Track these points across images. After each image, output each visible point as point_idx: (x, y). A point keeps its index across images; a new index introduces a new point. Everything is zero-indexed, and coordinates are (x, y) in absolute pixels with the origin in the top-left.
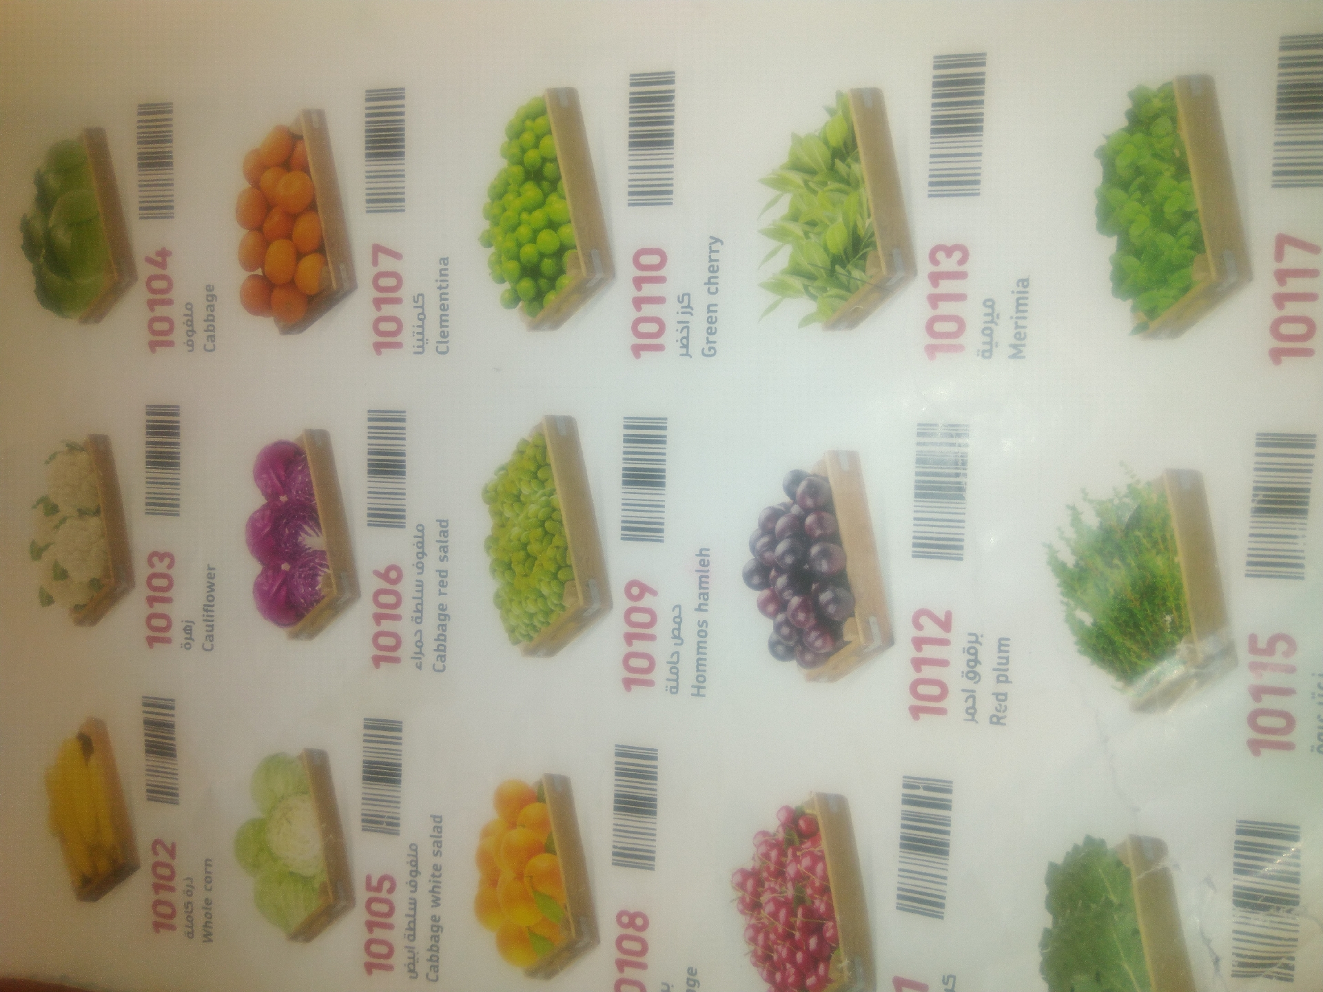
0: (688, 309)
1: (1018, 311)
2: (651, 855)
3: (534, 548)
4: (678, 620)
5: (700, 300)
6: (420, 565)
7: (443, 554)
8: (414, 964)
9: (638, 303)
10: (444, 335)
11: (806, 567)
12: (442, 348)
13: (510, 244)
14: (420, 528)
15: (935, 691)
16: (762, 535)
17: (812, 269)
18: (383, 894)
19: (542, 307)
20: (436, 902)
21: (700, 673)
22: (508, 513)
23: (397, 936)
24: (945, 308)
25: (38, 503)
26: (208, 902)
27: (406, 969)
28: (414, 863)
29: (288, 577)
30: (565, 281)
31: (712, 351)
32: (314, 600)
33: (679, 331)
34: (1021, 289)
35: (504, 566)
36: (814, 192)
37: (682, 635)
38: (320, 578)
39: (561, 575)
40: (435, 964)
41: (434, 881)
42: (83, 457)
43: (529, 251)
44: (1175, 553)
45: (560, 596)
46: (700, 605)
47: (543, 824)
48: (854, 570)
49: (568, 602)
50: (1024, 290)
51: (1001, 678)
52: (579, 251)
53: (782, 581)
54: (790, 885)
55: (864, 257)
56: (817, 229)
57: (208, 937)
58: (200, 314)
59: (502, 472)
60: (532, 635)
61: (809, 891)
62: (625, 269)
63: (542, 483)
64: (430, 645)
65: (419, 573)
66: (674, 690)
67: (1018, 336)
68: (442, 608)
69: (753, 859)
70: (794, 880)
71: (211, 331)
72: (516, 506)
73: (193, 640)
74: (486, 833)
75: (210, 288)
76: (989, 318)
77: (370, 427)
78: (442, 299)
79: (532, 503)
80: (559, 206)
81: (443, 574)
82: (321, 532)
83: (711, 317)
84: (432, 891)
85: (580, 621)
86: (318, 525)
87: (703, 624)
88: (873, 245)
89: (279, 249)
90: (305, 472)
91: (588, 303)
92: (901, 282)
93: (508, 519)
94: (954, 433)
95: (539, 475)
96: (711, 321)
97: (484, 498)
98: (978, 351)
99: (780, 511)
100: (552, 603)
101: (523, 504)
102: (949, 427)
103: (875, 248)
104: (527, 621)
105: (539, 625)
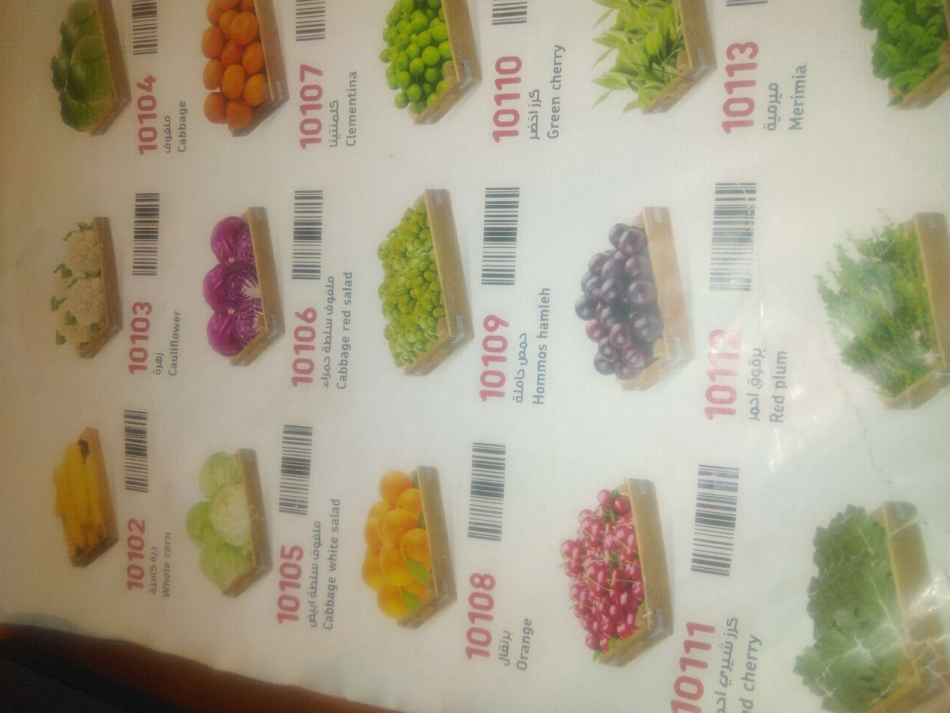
0: (537, 102)
1: (797, 92)
2: (499, 529)
3: (415, 292)
4: (524, 345)
5: (547, 95)
6: (330, 308)
7: (347, 299)
8: (314, 615)
9: (499, 99)
10: (352, 131)
11: (626, 300)
12: (351, 141)
13: (403, 59)
14: (331, 279)
15: (726, 395)
16: (591, 277)
17: (633, 67)
18: (293, 561)
19: (426, 106)
20: (333, 567)
21: (540, 386)
22: (397, 266)
23: (302, 594)
24: (739, 92)
25: (58, 269)
26: (167, 566)
27: (308, 619)
28: (317, 537)
29: (233, 319)
30: (444, 85)
31: (556, 134)
32: (251, 335)
33: (530, 119)
34: (799, 74)
35: (393, 307)
36: (637, 7)
37: (527, 357)
38: (256, 320)
39: (435, 313)
40: (331, 615)
41: (332, 551)
42: (90, 234)
43: (416, 64)
44: (923, 280)
45: (434, 329)
46: (541, 333)
47: (416, 505)
48: (664, 302)
49: (440, 334)
50: (802, 75)
51: (780, 384)
52: (454, 62)
53: (606, 312)
54: (606, 553)
55: (675, 56)
56: (638, 37)
57: (166, 593)
58: (175, 123)
60: (412, 359)
61: (622, 557)
62: (489, 74)
63: (423, 242)
64: (335, 368)
65: (329, 314)
66: (519, 399)
67: (798, 112)
68: (345, 339)
69: (578, 532)
70: (609, 549)
71: (183, 136)
72: (403, 261)
73: (162, 367)
74: (373, 513)
75: (182, 104)
76: (773, 99)
77: (296, 204)
78: (351, 104)
79: (415, 258)
80: (439, 28)
81: (347, 314)
82: (258, 285)
83: (555, 107)
84: (331, 559)
85: (449, 347)
86: (256, 278)
87: (543, 348)
88: (683, 46)
89: (232, 72)
90: (248, 239)
91: (461, 102)
92: (704, 75)
93: (396, 271)
94: (744, 190)
95: (421, 236)
96: (555, 110)
97: (378, 254)
98: (765, 124)
99: (605, 256)
100: (429, 335)
101: (408, 259)
102: (740, 186)
103: (684, 49)
104: (409, 349)
105: (417, 352)
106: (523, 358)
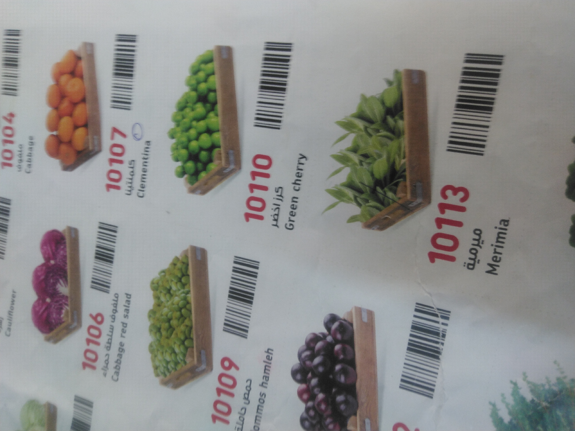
0: (281, 197)
1: (498, 241)
3: (174, 322)
4: (249, 389)
5: (289, 193)
6: (113, 317)
7: (126, 314)
9: (252, 187)
10: (143, 187)
12: (141, 194)
13: (184, 139)
14: (116, 296)
16: (306, 350)
17: (360, 185)
19: (197, 180)
21: (256, 425)
22: (163, 299)
24: (447, 229)
29: (48, 307)
30: (213, 167)
31: (291, 227)
32: (60, 322)
33: (274, 210)
34: (502, 226)
35: (156, 329)
36: (370, 135)
37: (250, 398)
38: (64, 311)
39: (186, 343)
43: (194, 145)
45: (184, 355)
46: (263, 383)
49: (188, 360)
50: (505, 227)
52: (222, 150)
53: (314, 381)
55: (396, 185)
56: (368, 161)
58: (26, 152)
59: (163, 274)
60: (166, 373)
62: (247, 167)
63: (184, 285)
64: (112, 364)
65: (112, 322)
67: (495, 259)
68: (122, 344)
71: (30, 162)
72: (168, 296)
75: (31, 138)
76: (476, 242)
77: (99, 232)
78: (144, 165)
79: (176, 296)
80: (214, 120)
81: (125, 325)
82: (67, 285)
83: (294, 205)
85: (193, 374)
86: (67, 280)
87: (263, 395)
88: (404, 177)
89: (66, 121)
90: (64, 249)
91: (224, 182)
92: (419, 206)
93: (162, 302)
94: (439, 315)
95: (183, 280)
96: (294, 208)
97: (151, 286)
98: (465, 263)
99: (320, 337)
100: (180, 358)
101: (171, 296)
102: (436, 310)
103: (405, 180)
104: (165, 365)
105: (171, 369)
106: (246, 398)
